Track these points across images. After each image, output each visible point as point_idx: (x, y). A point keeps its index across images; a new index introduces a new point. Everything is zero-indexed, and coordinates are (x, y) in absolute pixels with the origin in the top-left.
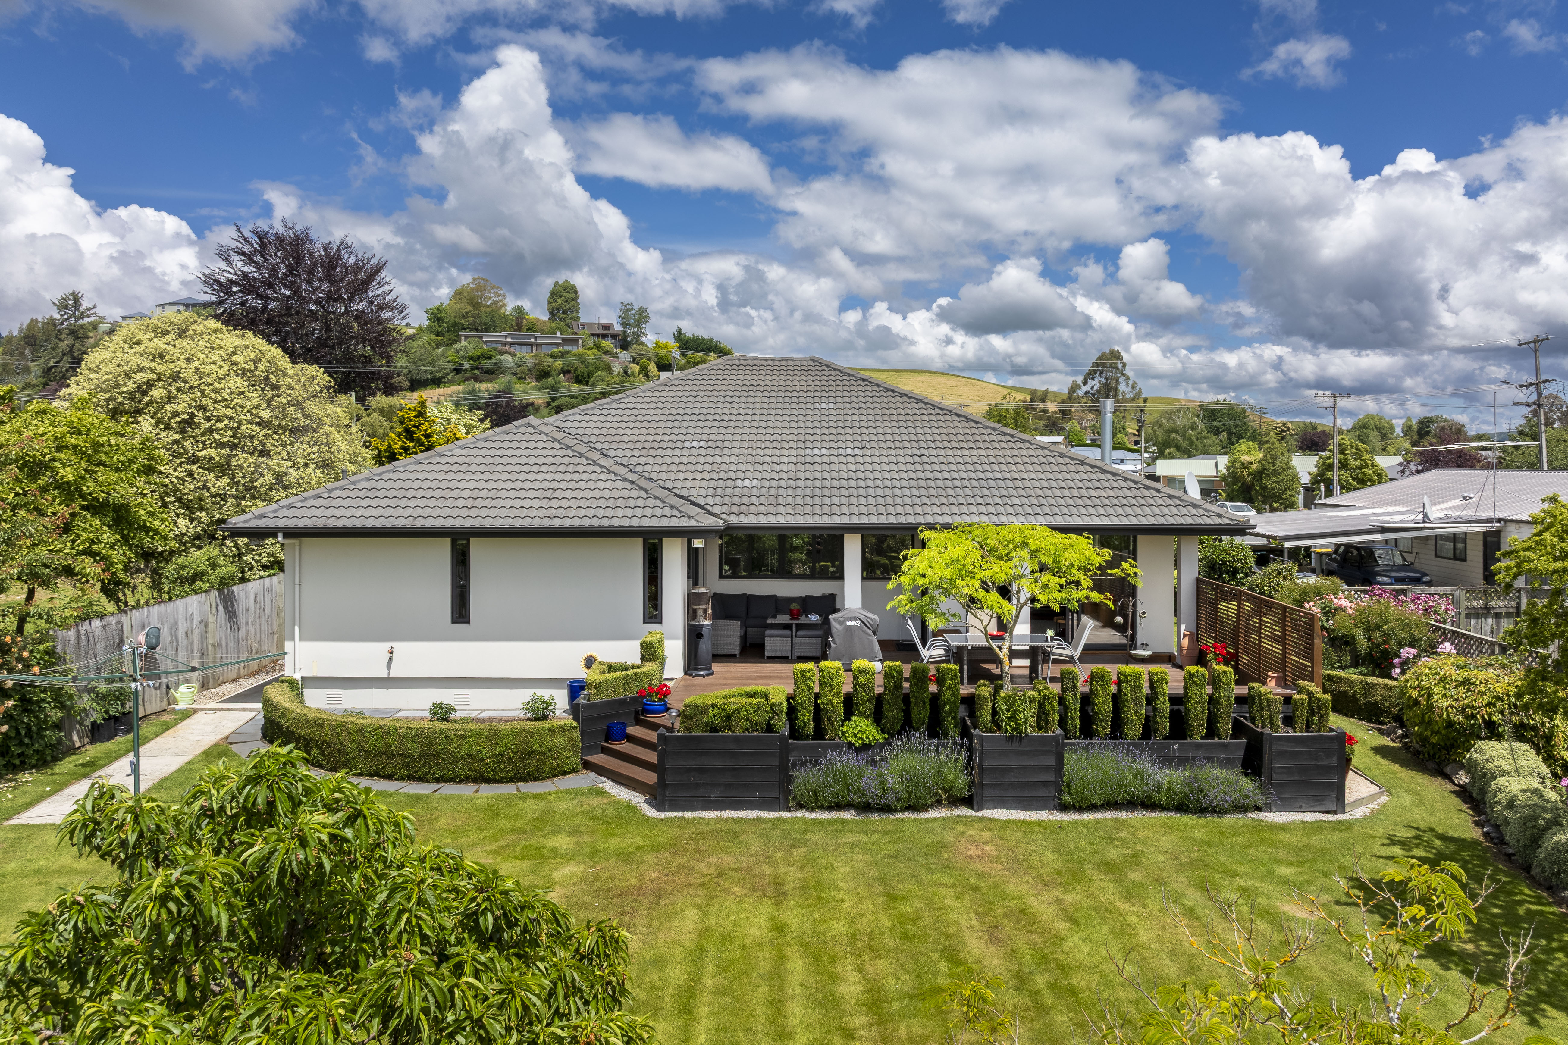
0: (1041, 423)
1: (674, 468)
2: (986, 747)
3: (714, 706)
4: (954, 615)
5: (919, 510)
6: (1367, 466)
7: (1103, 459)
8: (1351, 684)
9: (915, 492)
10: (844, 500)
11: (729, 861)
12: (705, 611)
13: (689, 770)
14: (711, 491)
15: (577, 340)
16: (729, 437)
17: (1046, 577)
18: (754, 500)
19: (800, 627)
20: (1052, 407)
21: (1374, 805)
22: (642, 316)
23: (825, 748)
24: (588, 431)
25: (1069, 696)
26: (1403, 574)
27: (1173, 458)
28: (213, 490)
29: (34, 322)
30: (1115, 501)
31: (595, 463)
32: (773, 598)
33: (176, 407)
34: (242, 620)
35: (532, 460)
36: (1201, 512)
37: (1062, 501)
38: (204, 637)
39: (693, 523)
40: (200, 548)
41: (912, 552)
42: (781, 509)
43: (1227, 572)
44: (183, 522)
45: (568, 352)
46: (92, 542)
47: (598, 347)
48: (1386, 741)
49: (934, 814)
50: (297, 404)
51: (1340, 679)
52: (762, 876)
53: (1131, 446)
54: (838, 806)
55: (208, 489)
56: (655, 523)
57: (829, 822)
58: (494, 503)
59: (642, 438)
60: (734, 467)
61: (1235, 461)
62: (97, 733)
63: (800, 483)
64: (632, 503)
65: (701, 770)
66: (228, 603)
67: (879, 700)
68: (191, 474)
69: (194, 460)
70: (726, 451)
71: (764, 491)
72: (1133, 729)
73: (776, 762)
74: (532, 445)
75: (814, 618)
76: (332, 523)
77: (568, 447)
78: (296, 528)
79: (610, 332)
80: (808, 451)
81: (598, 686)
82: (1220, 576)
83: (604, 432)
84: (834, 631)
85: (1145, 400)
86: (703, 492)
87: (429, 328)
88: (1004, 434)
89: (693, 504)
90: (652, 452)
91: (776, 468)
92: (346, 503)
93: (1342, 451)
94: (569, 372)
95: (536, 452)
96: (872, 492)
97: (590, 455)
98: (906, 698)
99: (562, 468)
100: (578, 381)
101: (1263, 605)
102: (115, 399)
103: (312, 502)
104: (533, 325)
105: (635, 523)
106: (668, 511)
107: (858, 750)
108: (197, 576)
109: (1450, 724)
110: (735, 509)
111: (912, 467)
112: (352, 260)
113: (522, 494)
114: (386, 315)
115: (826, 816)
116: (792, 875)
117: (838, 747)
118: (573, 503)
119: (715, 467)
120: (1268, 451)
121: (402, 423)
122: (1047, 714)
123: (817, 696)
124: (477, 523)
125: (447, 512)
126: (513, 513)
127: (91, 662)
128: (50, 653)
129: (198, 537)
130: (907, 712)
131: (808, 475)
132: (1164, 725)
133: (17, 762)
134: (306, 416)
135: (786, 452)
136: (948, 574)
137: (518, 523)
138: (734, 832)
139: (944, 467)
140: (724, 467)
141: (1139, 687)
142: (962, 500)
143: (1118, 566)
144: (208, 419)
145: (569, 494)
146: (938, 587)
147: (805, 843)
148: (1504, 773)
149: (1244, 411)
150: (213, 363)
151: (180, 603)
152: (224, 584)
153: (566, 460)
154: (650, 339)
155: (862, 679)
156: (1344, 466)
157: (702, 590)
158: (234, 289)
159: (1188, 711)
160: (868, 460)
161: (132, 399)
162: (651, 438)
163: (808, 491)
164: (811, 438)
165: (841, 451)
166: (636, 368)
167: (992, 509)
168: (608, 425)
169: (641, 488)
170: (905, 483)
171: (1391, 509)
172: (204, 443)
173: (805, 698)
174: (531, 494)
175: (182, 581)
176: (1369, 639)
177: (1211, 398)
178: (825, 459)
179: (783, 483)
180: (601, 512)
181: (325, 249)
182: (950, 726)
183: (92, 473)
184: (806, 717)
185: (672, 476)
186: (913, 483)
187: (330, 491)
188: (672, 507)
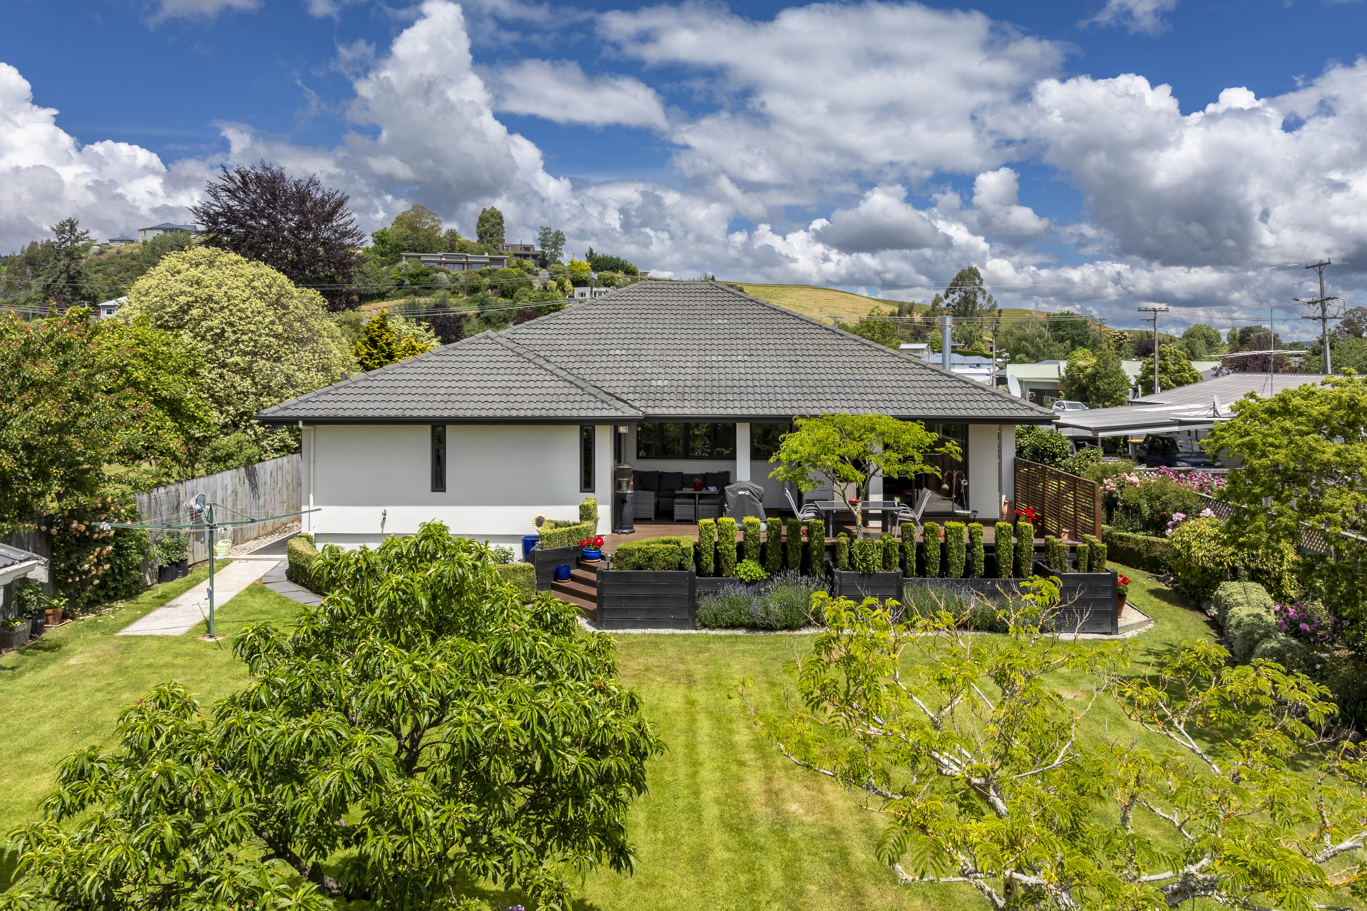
0: (908, 332)
1: (602, 371)
2: (844, 582)
3: (639, 550)
4: (819, 482)
5: (795, 404)
6: (1184, 370)
7: (943, 364)
8: (1137, 542)
9: (792, 390)
10: (736, 396)
11: (653, 661)
12: (628, 482)
13: (621, 598)
14: (631, 389)
15: (502, 260)
16: (645, 347)
17: (888, 453)
18: (666, 396)
19: (702, 496)
20: (918, 318)
21: (1142, 630)
22: (559, 239)
23: (723, 583)
24: (533, 342)
25: (908, 545)
26: (1199, 460)
27: (1023, 362)
28: (239, 388)
29: (34, 244)
30: (950, 398)
31: (541, 367)
32: (680, 474)
33: (210, 323)
34: (261, 490)
35: (492, 365)
36: (1017, 406)
37: (907, 398)
38: (234, 504)
39: (619, 414)
40: (227, 434)
41: (788, 435)
42: (687, 403)
43: (1048, 456)
44: (215, 413)
45: (495, 270)
46: (158, 428)
47: (520, 265)
48: (1162, 586)
49: (805, 632)
50: (301, 320)
51: (1128, 539)
52: (677, 670)
53: (987, 352)
54: (733, 626)
55: (235, 388)
56: (590, 413)
57: (726, 637)
58: (464, 398)
59: (576, 347)
60: (649, 371)
61: (1072, 365)
62: (163, 575)
63: (701, 383)
64: (571, 398)
65: (630, 598)
66: (252, 476)
67: (764, 547)
68: (221, 376)
69: (223, 365)
70: (643, 358)
71: (673, 389)
72: (957, 570)
73: (686, 593)
74: (491, 353)
75: (713, 489)
76: (340, 413)
77: (519, 355)
78: (313, 417)
79: (531, 252)
80: (708, 358)
81: (549, 538)
82: (1042, 460)
83: (546, 342)
84: (729, 499)
85: (1000, 312)
86: (625, 390)
87: (374, 249)
88: (863, 344)
89: (618, 399)
90: (584, 358)
91: (683, 371)
92: (350, 398)
93: (1163, 358)
94: (495, 287)
95: (494, 359)
96: (758, 390)
97: (537, 360)
98: (784, 546)
99: (515, 371)
100: (504, 295)
101: (1074, 483)
102: (162, 317)
103: (323, 398)
104: (465, 246)
105: (575, 413)
106: (599, 405)
107: (748, 584)
108: (230, 456)
109: (1204, 570)
110: (651, 403)
111: (789, 371)
112: (319, 195)
113: (486, 391)
114: (348, 241)
115: (723, 632)
116: (699, 671)
117: (732, 582)
118: (526, 398)
119: (635, 370)
120: (1100, 357)
121: (367, 333)
122: (890, 557)
123: (717, 544)
124: (453, 413)
125: (428, 405)
126: (480, 406)
127: (159, 519)
128: (133, 511)
129: (225, 426)
130: (785, 557)
131: (708, 377)
132: (981, 567)
133: (112, 593)
134: (309, 330)
135: (690, 359)
136: (814, 451)
137: (484, 414)
138: (655, 643)
139: (815, 370)
140: (641, 370)
141: (960, 538)
142: (829, 397)
143: (943, 446)
144: (235, 332)
145: (522, 391)
146: (808, 461)
147: (708, 650)
148: (1238, 604)
149: (1085, 322)
150: (237, 287)
151: (218, 476)
152: (249, 461)
153: (519, 365)
154: (565, 259)
155: (750, 531)
156: (1164, 370)
157: (626, 467)
158: (221, 220)
159: (998, 556)
160: (755, 365)
161: (174, 317)
162: (583, 347)
163: (708, 390)
164: (709, 347)
165: (734, 358)
166: (554, 284)
167: (852, 404)
168: (548, 337)
169: (578, 387)
170: (784, 383)
171: (1191, 406)
172: (232, 352)
173: (707, 545)
174: (493, 391)
175: (216, 460)
176: (1151, 507)
177: (1058, 309)
178: (721, 364)
179: (688, 383)
180: (547, 405)
181: (296, 186)
182: (817, 567)
183: (155, 374)
184: (708, 559)
185: (601, 378)
186: (790, 383)
187: (337, 389)
188: (603, 401)
